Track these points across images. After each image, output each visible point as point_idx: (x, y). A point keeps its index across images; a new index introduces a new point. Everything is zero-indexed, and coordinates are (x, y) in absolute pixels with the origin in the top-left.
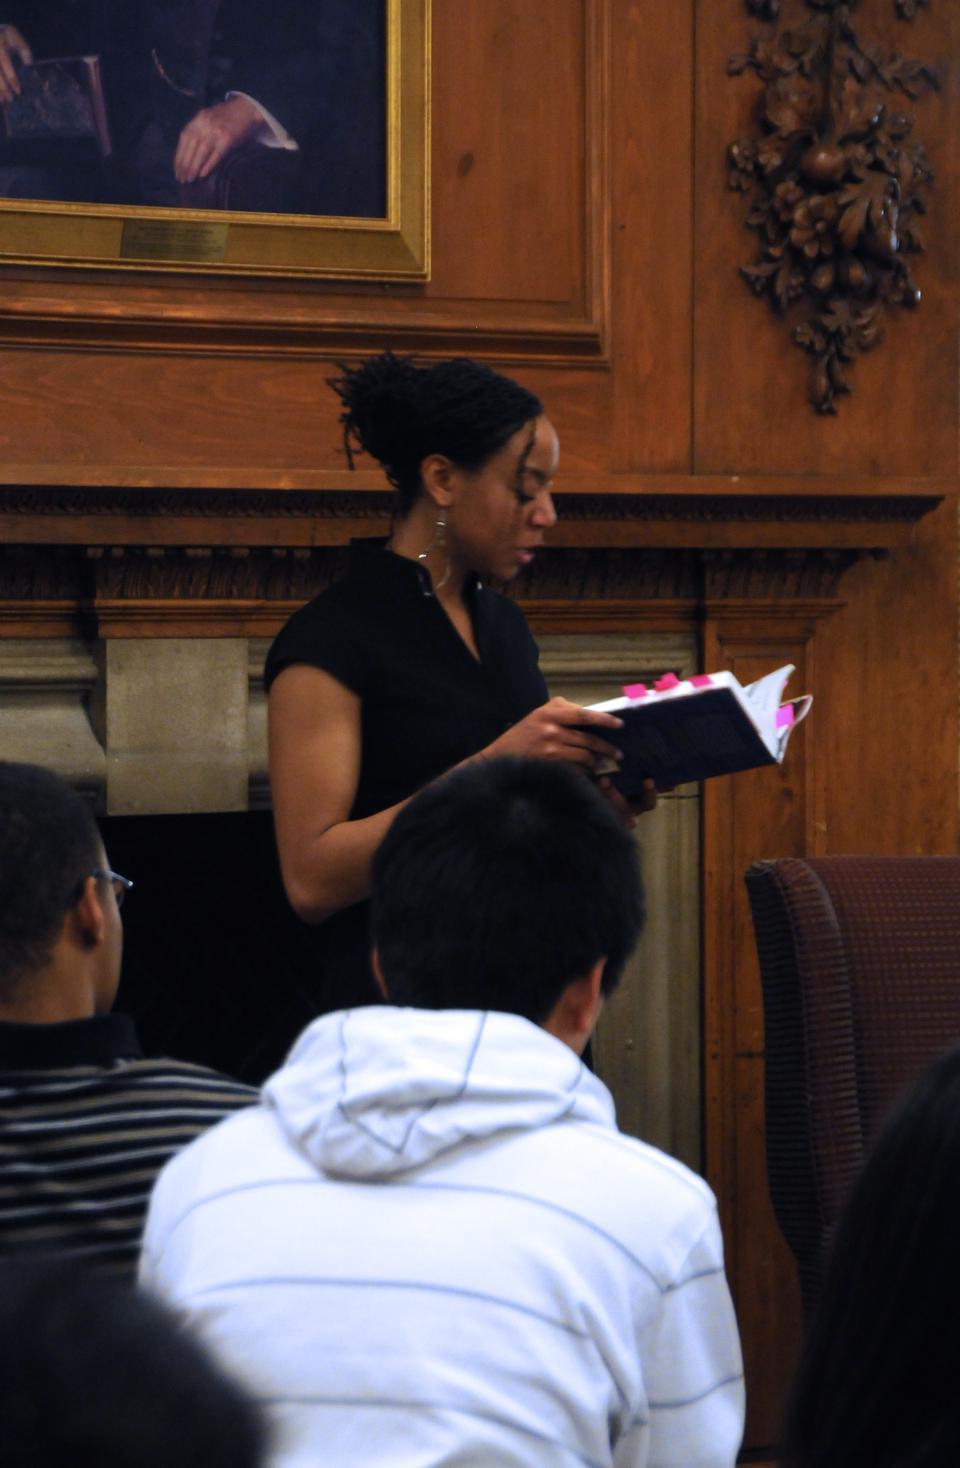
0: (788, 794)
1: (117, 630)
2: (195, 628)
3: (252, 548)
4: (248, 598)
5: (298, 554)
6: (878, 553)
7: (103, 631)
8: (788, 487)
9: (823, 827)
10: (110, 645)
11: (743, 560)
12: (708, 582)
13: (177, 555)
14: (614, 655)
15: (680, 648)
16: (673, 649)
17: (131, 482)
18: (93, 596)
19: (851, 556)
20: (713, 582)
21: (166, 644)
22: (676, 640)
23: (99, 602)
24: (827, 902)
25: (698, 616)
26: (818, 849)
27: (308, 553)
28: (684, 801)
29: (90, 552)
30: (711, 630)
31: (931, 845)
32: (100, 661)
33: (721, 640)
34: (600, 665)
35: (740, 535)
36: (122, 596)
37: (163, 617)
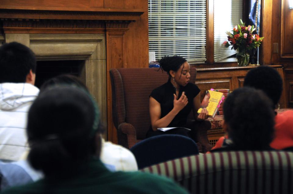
0: (121, 59)
1: (7, 32)
2: (20, 32)
3: (29, 19)
4: (29, 27)
5: (37, 20)
6: (134, 21)
7: (5, 32)
8: (118, 10)
9: (126, 64)
10: (6, 35)
11: (112, 22)
12: (107, 26)
13: (16, 20)
14: (91, 37)
15: (102, 36)
16: (101, 36)
17: (8, 8)
18: (3, 26)
19: (130, 22)
20: (107, 25)
21: (16, 35)
22: (102, 35)
23: (4, 27)
24: (120, 75)
25: (105, 31)
26: (125, 67)
27: (39, 20)
28: (103, 60)
29: (2, 19)
30: (107, 33)
31: (144, 67)
32: (5, 37)
33: (109, 35)
34: (89, 39)
35: (111, 18)
36: (8, 26)
37: (15, 30)
